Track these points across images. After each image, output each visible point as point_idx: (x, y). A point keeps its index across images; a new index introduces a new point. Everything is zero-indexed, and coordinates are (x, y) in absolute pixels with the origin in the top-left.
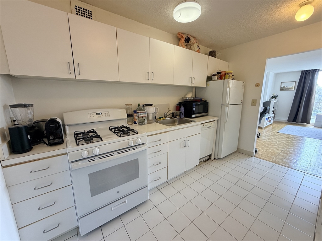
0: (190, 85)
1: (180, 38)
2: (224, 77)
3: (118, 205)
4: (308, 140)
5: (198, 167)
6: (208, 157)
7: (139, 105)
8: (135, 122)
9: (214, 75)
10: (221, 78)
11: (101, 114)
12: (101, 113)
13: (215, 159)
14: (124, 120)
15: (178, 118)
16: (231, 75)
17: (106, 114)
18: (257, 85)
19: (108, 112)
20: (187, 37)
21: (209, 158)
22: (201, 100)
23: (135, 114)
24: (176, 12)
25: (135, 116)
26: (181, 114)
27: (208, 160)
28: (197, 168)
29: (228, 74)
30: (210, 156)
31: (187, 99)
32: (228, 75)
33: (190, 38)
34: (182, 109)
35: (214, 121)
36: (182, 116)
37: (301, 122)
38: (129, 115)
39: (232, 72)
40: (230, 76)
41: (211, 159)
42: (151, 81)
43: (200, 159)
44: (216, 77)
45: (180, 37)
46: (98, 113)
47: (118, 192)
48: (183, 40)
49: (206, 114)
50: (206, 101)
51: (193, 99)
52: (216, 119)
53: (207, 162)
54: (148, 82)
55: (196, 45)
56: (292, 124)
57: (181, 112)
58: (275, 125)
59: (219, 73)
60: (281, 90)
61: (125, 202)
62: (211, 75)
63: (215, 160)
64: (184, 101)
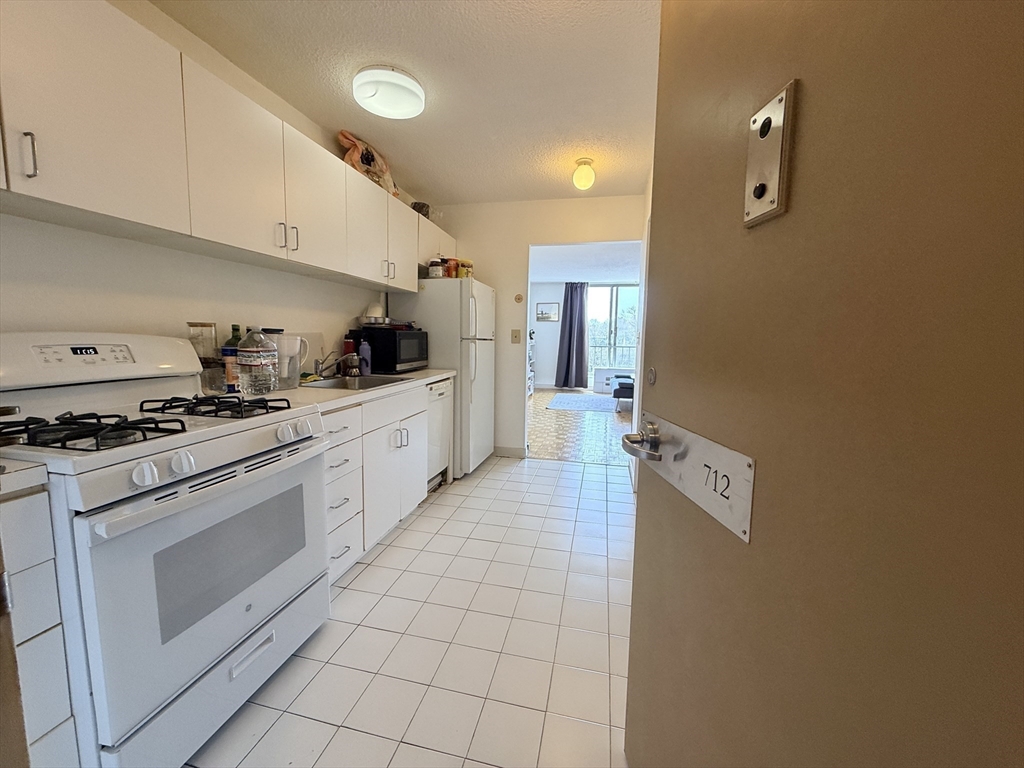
0: (384, 281)
1: (347, 146)
2: (454, 273)
3: (248, 656)
4: (589, 415)
5: (426, 505)
6: (439, 479)
7: (236, 329)
8: (229, 386)
9: (434, 264)
10: (448, 273)
11: (96, 352)
12: (94, 349)
13: (455, 479)
14: (191, 379)
15: (355, 376)
16: (470, 269)
17: (120, 356)
18: (519, 299)
19: (123, 348)
20: (367, 149)
21: (442, 481)
22: (409, 327)
23: (229, 359)
24: (359, 86)
25: (229, 366)
26: (364, 363)
27: (440, 485)
28: (422, 510)
29: (463, 266)
30: (444, 473)
31: (373, 321)
32: (465, 270)
33: (373, 156)
34: (365, 347)
35: (448, 379)
36: (367, 371)
37: (576, 386)
38: (206, 362)
39: (471, 262)
40: (468, 272)
41: (446, 481)
42: (290, 252)
43: (429, 482)
44: (440, 271)
45: (346, 143)
46: (81, 349)
47: (249, 607)
48: (357, 156)
49: (423, 363)
50: (420, 329)
51: (390, 324)
52: (451, 374)
53: (440, 490)
54: (282, 254)
55: (387, 177)
56: (563, 391)
57: (364, 359)
58: (538, 395)
59: (444, 261)
60: (538, 319)
61: (269, 639)
62: (427, 263)
63: (456, 482)
64: (364, 328)
